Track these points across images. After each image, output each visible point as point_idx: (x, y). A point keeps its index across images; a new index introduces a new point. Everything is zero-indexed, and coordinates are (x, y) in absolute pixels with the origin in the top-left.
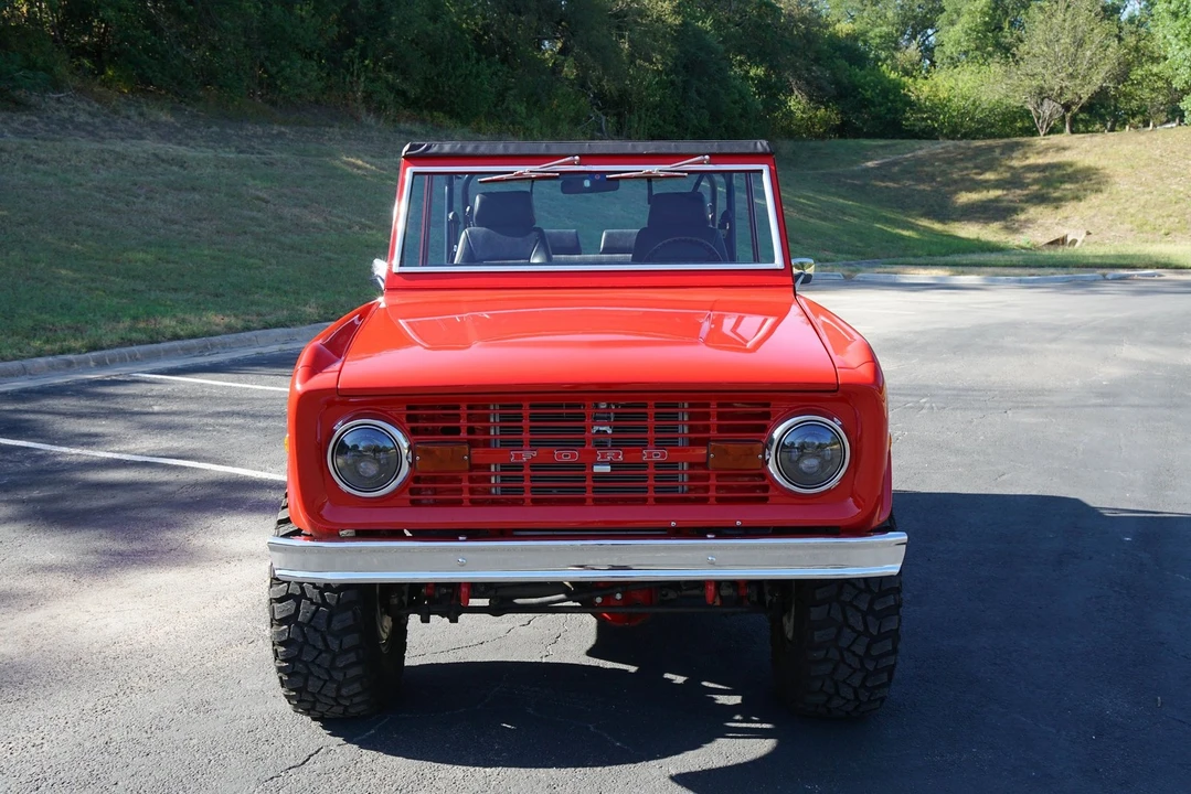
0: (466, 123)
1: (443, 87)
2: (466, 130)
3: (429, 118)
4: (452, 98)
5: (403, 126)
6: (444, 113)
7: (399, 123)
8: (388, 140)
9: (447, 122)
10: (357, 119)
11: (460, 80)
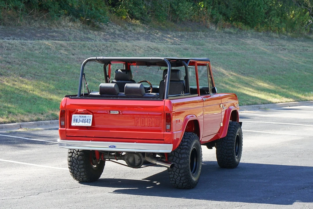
0: (252, 27)
1: (243, 11)
2: (253, 30)
3: (236, 25)
4: (247, 16)
5: (227, 30)
6: (242, 22)
7: (225, 28)
8: (222, 37)
9: (244, 27)
10: (207, 27)
11: (250, 7)
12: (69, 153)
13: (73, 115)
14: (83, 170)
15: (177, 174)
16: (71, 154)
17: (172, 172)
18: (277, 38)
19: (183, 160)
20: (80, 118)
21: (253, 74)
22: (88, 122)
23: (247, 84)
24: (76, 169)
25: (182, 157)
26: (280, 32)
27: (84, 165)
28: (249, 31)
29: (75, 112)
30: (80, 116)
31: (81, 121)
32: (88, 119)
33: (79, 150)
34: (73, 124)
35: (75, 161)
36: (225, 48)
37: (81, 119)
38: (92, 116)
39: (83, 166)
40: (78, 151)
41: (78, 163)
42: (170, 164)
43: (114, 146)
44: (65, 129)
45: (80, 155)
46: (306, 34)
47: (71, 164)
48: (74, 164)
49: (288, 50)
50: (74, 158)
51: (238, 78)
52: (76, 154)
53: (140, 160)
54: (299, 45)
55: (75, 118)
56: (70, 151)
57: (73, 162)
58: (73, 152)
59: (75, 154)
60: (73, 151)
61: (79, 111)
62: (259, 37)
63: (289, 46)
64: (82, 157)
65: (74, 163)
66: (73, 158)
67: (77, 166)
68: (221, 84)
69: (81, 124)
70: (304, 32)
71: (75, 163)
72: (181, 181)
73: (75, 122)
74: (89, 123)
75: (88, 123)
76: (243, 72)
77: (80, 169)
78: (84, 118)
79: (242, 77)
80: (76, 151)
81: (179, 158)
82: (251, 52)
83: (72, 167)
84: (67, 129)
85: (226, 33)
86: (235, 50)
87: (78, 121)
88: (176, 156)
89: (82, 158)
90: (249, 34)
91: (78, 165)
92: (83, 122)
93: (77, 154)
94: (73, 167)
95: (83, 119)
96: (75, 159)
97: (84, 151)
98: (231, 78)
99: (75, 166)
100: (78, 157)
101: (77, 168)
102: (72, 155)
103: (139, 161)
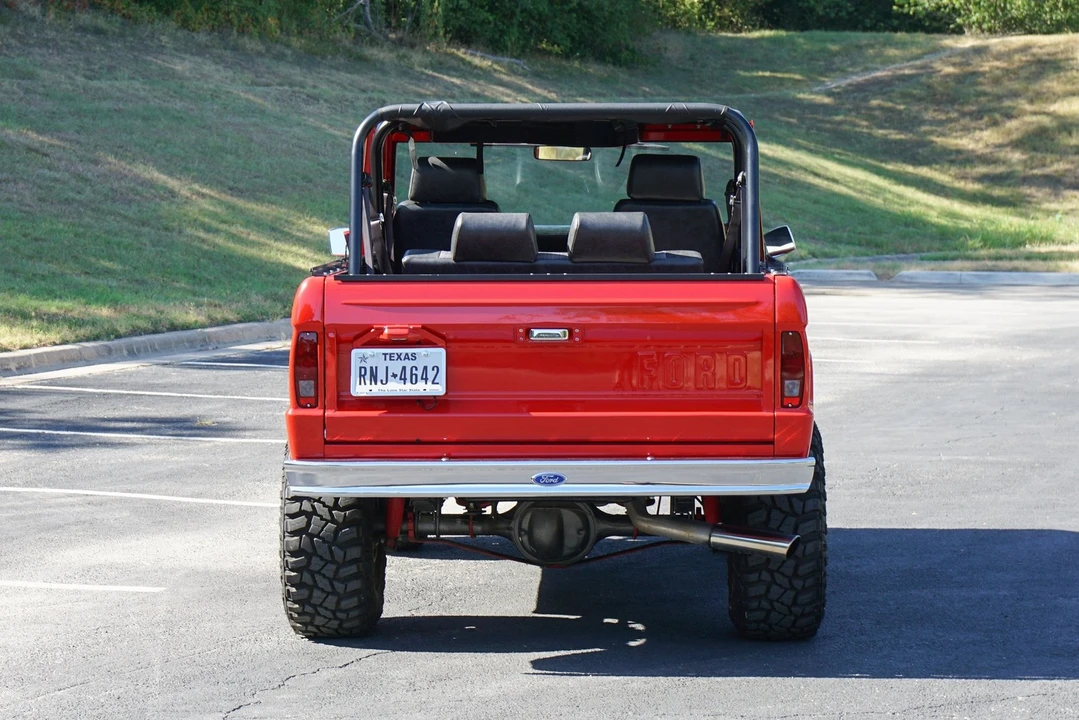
12: (292, 516)
13: (356, 353)
14: (355, 585)
15: (785, 582)
16: (301, 521)
17: (764, 573)
18: (260, 54)
19: (811, 523)
20: (388, 363)
21: (270, 189)
22: (426, 379)
23: (273, 229)
24: (322, 583)
25: (807, 509)
26: (264, 34)
27: (361, 564)
28: (158, 25)
29: (366, 338)
30: (385, 354)
31: (395, 376)
32: (425, 368)
33: (337, 499)
34: (360, 389)
35: (323, 550)
36: (120, 90)
37: (396, 367)
38: (442, 352)
39: (358, 568)
40: (336, 505)
41: (336, 558)
42: (790, 539)
43: (555, 477)
44: (318, 412)
45: (346, 523)
46: (347, 43)
47: (304, 564)
48: (316, 564)
49: (326, 101)
50: (318, 536)
51: (232, 208)
52: (329, 518)
53: (583, 533)
54: (346, 85)
55: (364, 364)
56: (295, 507)
57: (315, 553)
58: (310, 509)
59: (322, 519)
60: (313, 507)
61: (386, 331)
62: (201, 51)
63: (314, 87)
64: (354, 529)
65: (315, 560)
66: (311, 536)
67: (330, 570)
68: (189, 231)
69: (395, 388)
70: (338, 35)
71: (322, 558)
72: (793, 609)
73: (368, 382)
74: (433, 383)
75: (429, 383)
76: (231, 183)
77: (345, 580)
78: (409, 364)
79: (240, 203)
80: (325, 505)
81: (795, 514)
82: (216, 107)
83: (307, 578)
84: (329, 413)
85: (83, 29)
86: (155, 97)
87: (381, 375)
88: (780, 509)
89: (355, 535)
90: (162, 37)
91: (334, 567)
92: (405, 379)
93: (333, 520)
94: (312, 574)
95: (404, 368)
96: (324, 541)
97: (360, 503)
98: (206, 205)
99: (319, 572)
100: (336, 532)
101: (331, 581)
102: (309, 524)
103: (581, 537)
